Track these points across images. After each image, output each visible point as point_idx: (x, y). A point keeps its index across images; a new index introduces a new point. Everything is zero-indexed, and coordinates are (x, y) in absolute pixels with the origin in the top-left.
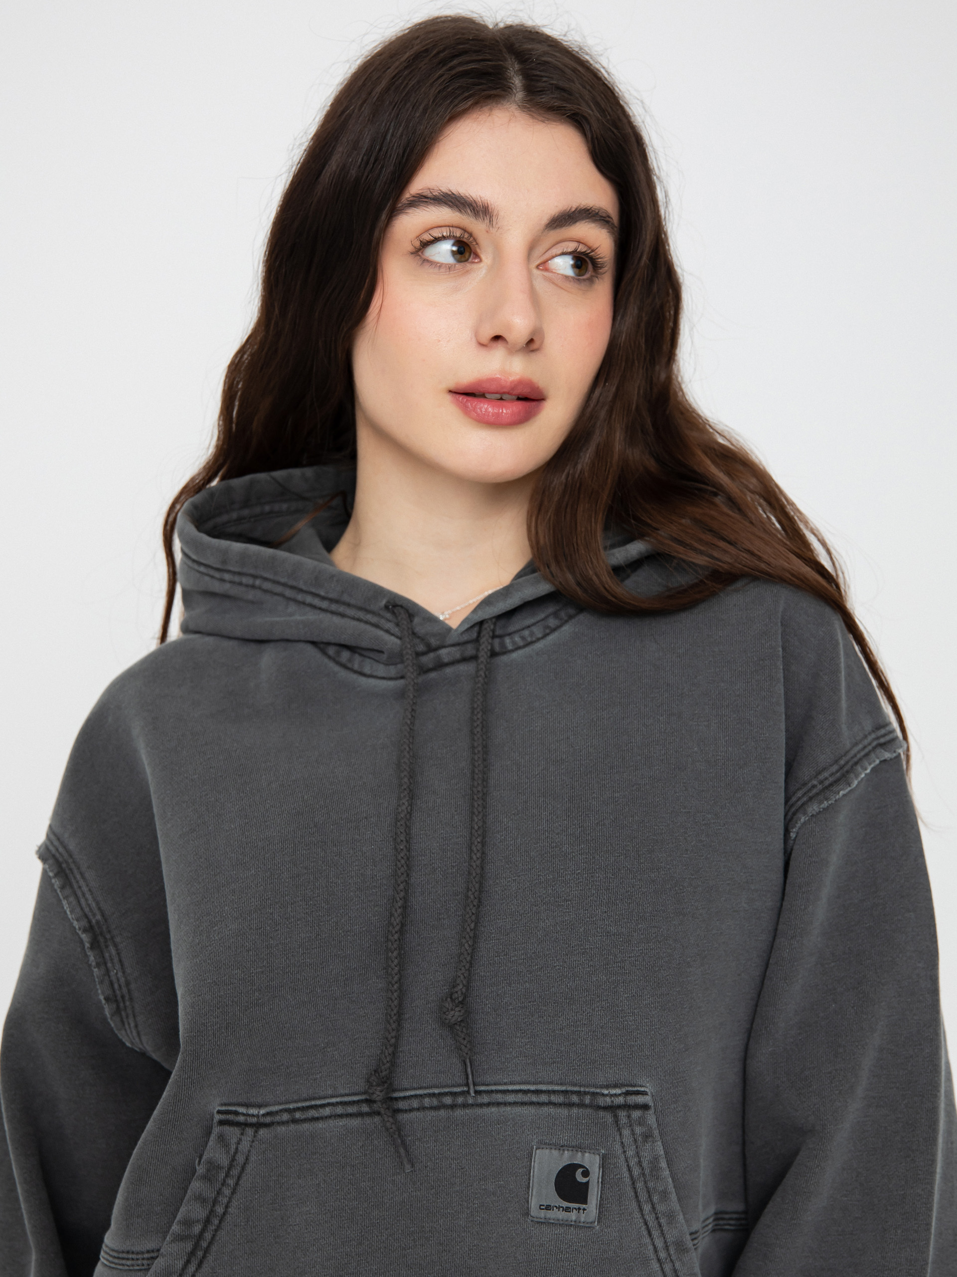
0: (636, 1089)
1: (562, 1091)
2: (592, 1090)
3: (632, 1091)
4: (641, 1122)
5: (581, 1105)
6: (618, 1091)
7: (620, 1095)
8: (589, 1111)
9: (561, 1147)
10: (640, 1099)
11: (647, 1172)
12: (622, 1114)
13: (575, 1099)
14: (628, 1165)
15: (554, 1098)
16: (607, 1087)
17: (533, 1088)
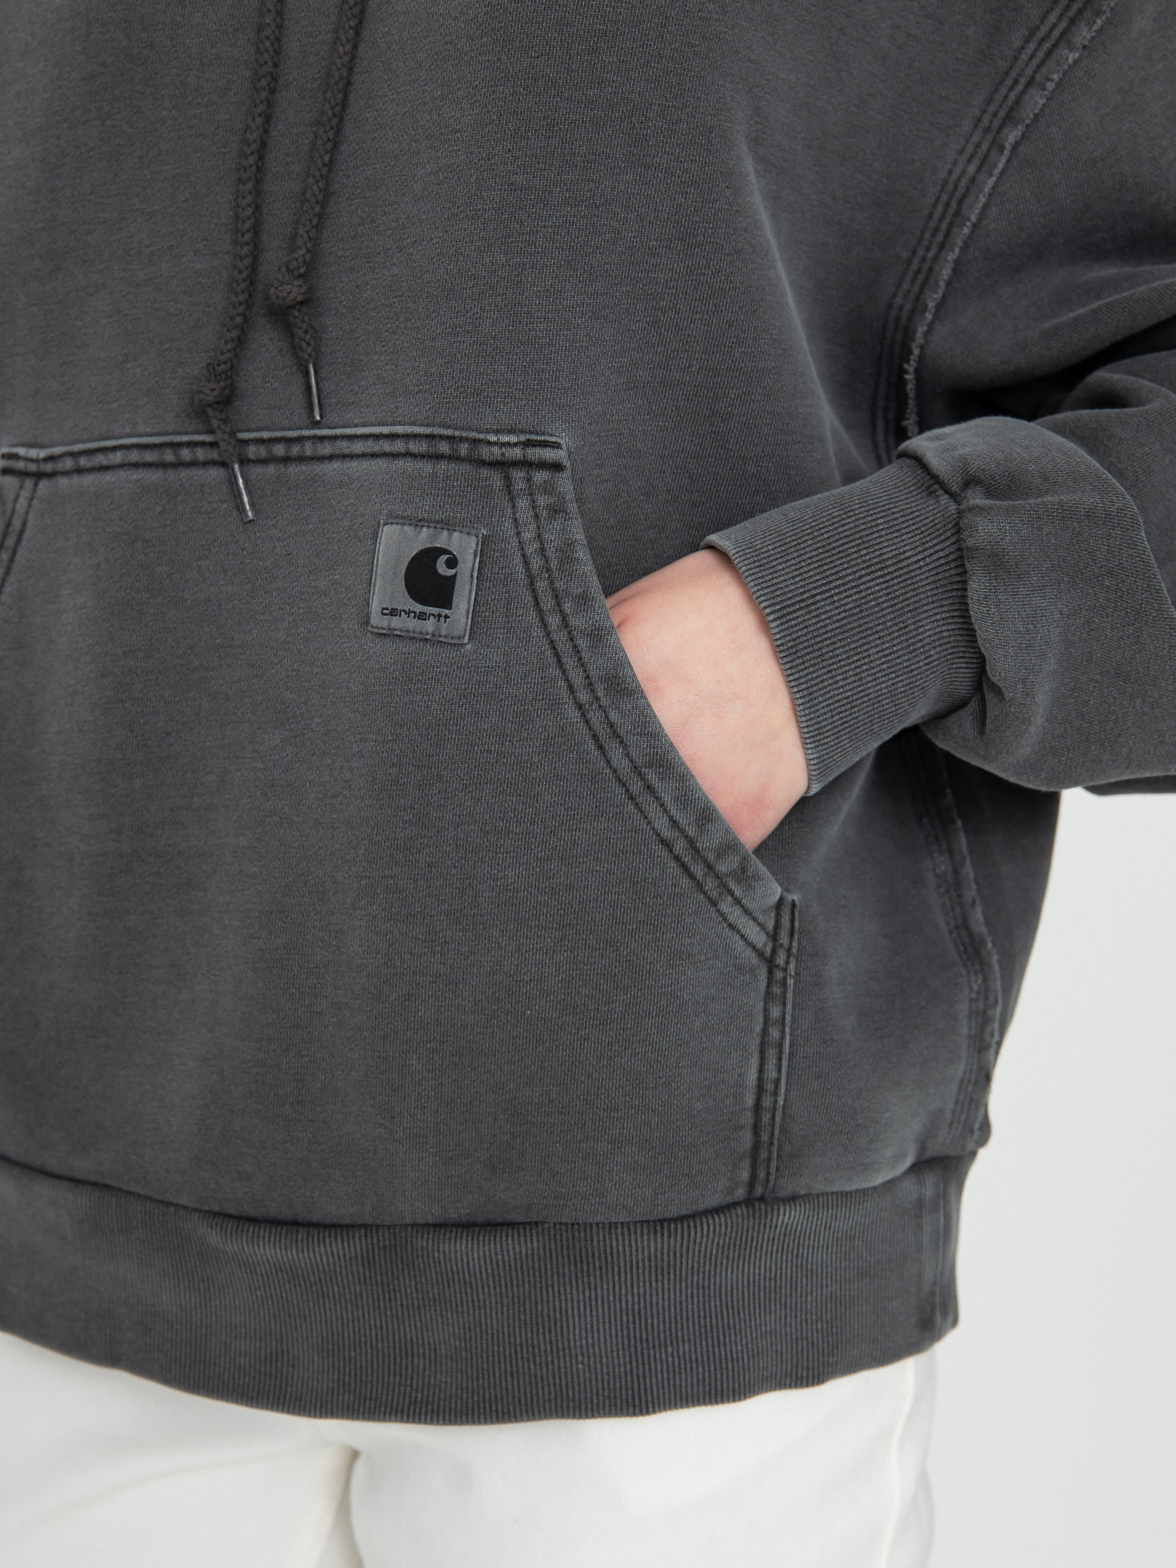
0: (542, 438)
1: (427, 436)
2: (472, 435)
3: (536, 441)
4: (548, 489)
5: (454, 458)
6: (513, 439)
7: (516, 444)
8: (465, 468)
9: (418, 523)
10: (549, 454)
11: (554, 564)
12: (518, 475)
13: (444, 447)
14: (524, 555)
15: (414, 447)
16: (497, 432)
17: (386, 430)
